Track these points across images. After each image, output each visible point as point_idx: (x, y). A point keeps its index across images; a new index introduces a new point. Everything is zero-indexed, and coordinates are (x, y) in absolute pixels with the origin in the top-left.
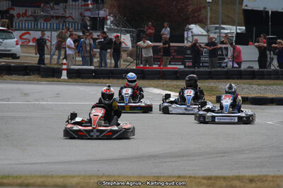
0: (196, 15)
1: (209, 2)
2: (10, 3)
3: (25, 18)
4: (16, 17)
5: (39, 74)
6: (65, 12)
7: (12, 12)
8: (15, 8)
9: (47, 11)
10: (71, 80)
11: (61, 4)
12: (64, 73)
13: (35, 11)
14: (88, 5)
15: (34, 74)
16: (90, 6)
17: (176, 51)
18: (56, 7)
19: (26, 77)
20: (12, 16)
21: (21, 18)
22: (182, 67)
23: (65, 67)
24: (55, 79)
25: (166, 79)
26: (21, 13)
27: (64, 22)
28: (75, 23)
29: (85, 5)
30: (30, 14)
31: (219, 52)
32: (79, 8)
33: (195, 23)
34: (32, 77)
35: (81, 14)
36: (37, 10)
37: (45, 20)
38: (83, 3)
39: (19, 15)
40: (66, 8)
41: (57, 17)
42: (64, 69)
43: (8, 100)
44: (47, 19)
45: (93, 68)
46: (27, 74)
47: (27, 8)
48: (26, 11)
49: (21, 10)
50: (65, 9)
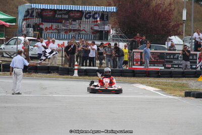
0: (175, 29)
1: (184, 20)
2: (41, 19)
3: (51, 31)
4: (45, 30)
5: (57, 72)
6: (80, 26)
7: (41, 26)
8: (44, 23)
9: (67, 26)
10: (81, 77)
11: (77, 21)
12: (76, 72)
13: (58, 26)
14: (97, 21)
15: (54, 72)
16: (99, 22)
17: (158, 56)
18: (73, 23)
19: (48, 74)
20: (42, 29)
21: (48, 31)
22: (163, 68)
23: (76, 67)
24: (70, 76)
25: (150, 77)
26: (48, 27)
27: (79, 34)
28: (87, 34)
29: (94, 22)
30: (55, 27)
31: (191, 57)
32: (90, 24)
33: (175, 35)
34: (52, 75)
35: (92, 28)
36: (60, 25)
37: (65, 33)
38: (93, 20)
39: (46, 29)
40: (80, 23)
41: (74, 30)
42: (76, 69)
43: (30, 93)
44: (66, 31)
45: (97, 68)
46: (49, 73)
47: (53, 24)
48: (52, 25)
49: (48, 25)
50: (80, 25)
